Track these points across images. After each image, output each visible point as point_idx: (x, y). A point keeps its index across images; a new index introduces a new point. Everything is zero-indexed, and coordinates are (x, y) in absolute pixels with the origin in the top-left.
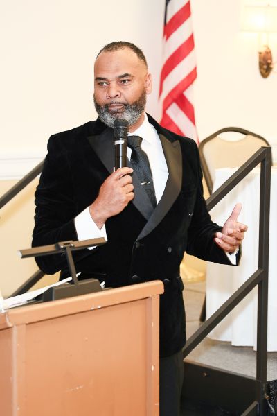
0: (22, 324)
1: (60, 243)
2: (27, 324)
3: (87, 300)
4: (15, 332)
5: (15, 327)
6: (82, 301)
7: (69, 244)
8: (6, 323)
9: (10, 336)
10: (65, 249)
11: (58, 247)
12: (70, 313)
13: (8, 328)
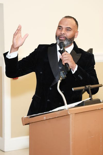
0: (73, 114)
1: (87, 86)
2: (75, 114)
3: (96, 106)
4: (71, 116)
5: (71, 115)
6: (94, 106)
7: (90, 86)
8: (68, 113)
9: (69, 117)
10: (88, 88)
11: (86, 87)
12: (90, 110)
13: (69, 115)
